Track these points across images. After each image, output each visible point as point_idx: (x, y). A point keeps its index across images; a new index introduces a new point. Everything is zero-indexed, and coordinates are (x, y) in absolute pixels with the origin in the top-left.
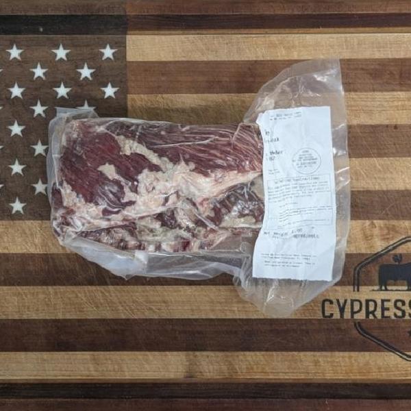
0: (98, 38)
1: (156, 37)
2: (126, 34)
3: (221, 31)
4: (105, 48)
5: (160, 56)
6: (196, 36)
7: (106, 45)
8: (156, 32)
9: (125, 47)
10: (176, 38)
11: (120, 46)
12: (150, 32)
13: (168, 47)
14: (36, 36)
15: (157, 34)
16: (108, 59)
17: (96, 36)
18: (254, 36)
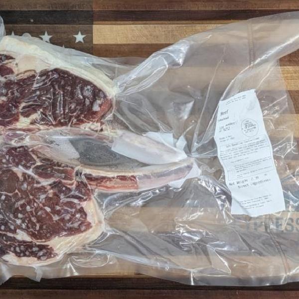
0: (72, 27)
1: (114, 26)
2: (93, 24)
3: (160, 22)
4: (77, 34)
5: (117, 40)
6: (142, 25)
7: (78, 32)
8: (114, 22)
9: (92, 33)
10: (128, 26)
11: (89, 33)
12: (109, 22)
13: (123, 33)
14: (28, 25)
15: (115, 24)
16: (80, 42)
17: (71, 25)
18: (184, 25)
